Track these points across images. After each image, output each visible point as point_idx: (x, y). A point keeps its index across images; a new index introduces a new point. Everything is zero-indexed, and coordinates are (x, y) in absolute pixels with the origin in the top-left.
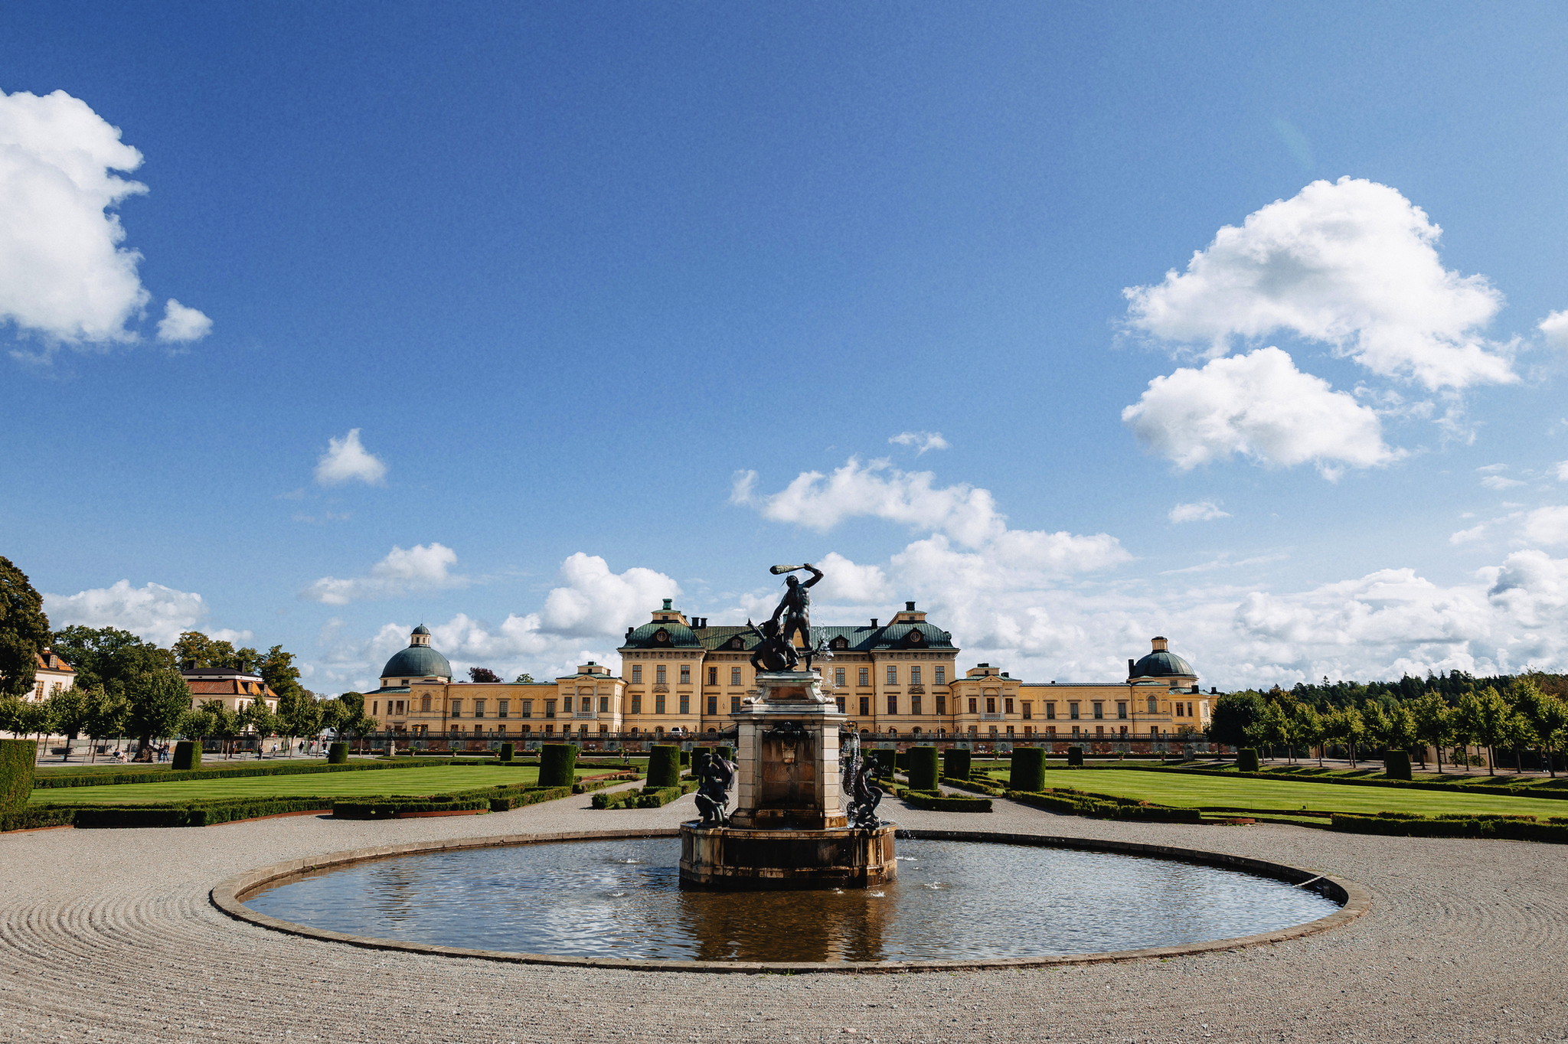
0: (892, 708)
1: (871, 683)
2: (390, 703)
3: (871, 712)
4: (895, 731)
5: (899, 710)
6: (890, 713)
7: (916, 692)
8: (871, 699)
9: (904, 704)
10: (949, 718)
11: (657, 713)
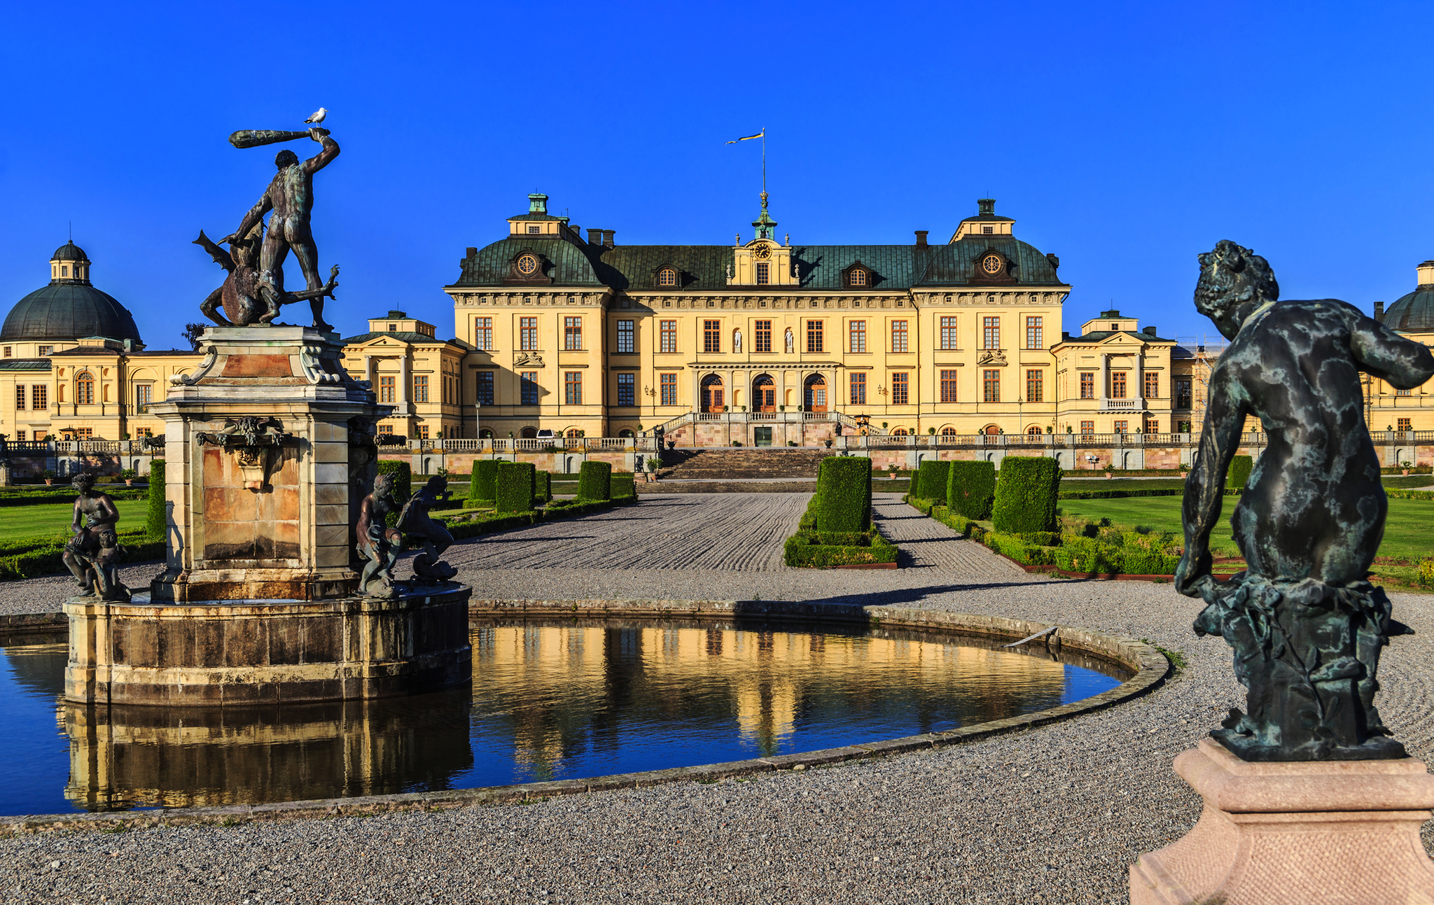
0: (949, 392)
1: (912, 347)
2: (20, 390)
3: (912, 397)
4: (953, 432)
5: (961, 395)
6: (944, 400)
7: (991, 362)
8: (912, 375)
9: (970, 384)
10: (1051, 408)
11: (523, 404)
